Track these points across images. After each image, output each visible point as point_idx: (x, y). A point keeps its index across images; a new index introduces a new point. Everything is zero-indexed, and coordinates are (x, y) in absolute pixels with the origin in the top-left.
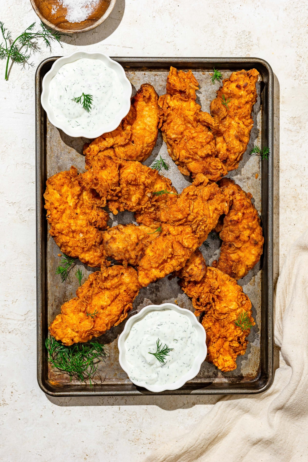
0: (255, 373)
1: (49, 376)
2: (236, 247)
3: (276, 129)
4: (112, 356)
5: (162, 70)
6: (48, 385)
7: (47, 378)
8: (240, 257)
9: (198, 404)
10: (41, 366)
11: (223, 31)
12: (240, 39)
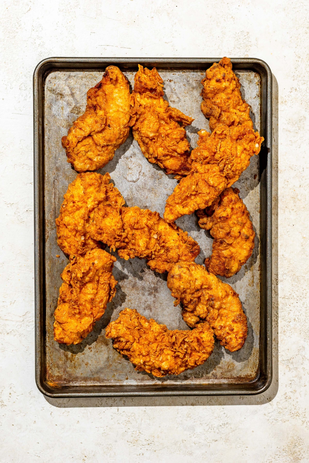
0: (254, 374)
1: (47, 377)
2: (227, 244)
3: (274, 130)
4: (110, 357)
5: (160, 70)
6: (46, 386)
7: (45, 380)
8: (232, 253)
9: (197, 405)
10: (39, 367)
11: (222, 32)
12: (238, 39)
